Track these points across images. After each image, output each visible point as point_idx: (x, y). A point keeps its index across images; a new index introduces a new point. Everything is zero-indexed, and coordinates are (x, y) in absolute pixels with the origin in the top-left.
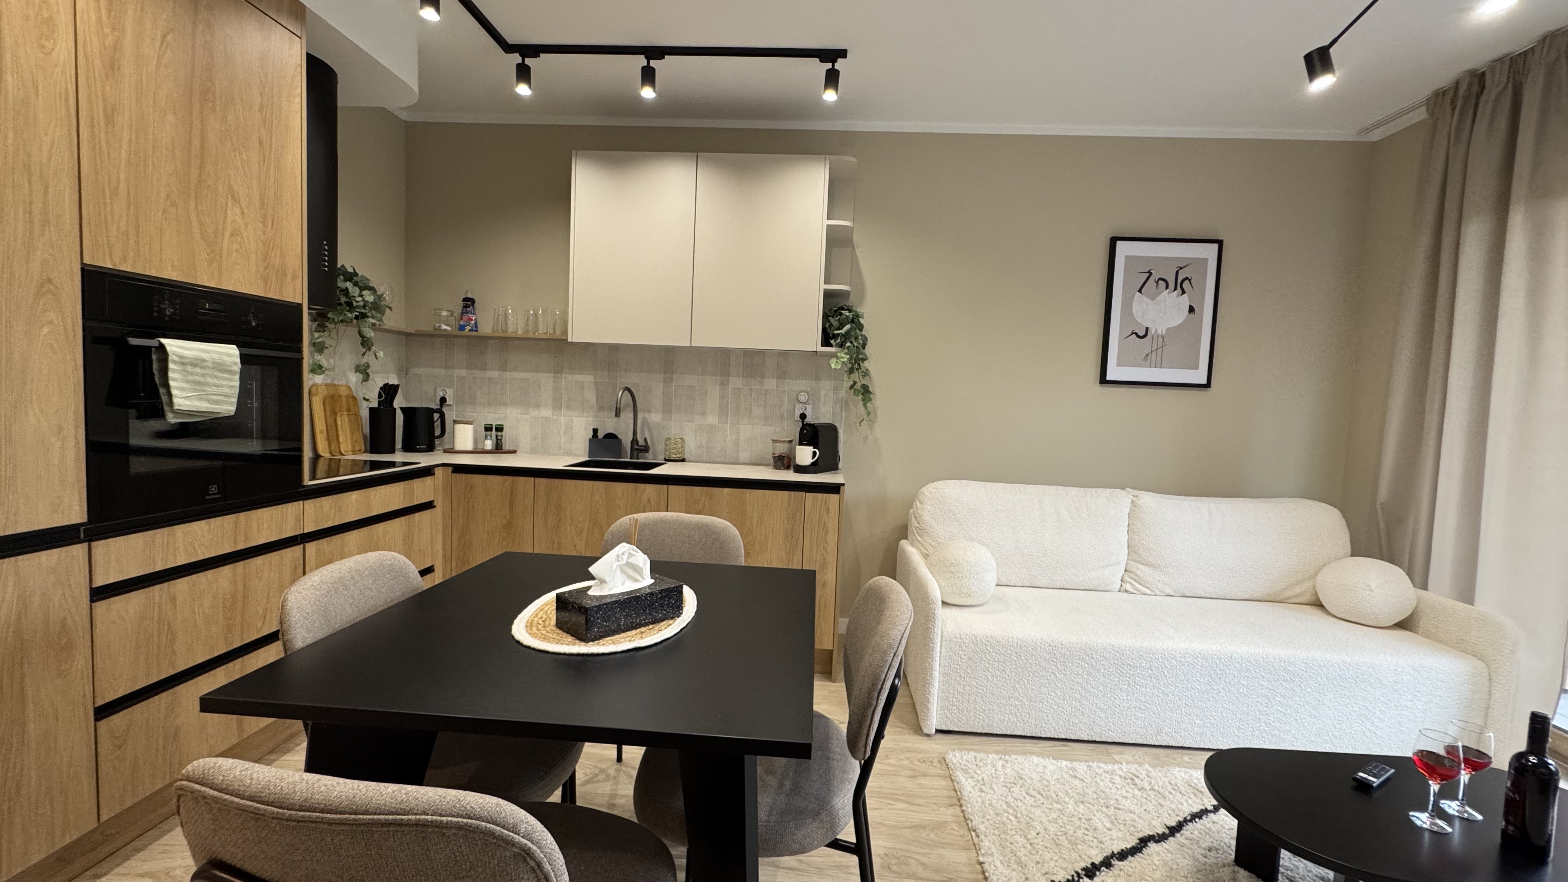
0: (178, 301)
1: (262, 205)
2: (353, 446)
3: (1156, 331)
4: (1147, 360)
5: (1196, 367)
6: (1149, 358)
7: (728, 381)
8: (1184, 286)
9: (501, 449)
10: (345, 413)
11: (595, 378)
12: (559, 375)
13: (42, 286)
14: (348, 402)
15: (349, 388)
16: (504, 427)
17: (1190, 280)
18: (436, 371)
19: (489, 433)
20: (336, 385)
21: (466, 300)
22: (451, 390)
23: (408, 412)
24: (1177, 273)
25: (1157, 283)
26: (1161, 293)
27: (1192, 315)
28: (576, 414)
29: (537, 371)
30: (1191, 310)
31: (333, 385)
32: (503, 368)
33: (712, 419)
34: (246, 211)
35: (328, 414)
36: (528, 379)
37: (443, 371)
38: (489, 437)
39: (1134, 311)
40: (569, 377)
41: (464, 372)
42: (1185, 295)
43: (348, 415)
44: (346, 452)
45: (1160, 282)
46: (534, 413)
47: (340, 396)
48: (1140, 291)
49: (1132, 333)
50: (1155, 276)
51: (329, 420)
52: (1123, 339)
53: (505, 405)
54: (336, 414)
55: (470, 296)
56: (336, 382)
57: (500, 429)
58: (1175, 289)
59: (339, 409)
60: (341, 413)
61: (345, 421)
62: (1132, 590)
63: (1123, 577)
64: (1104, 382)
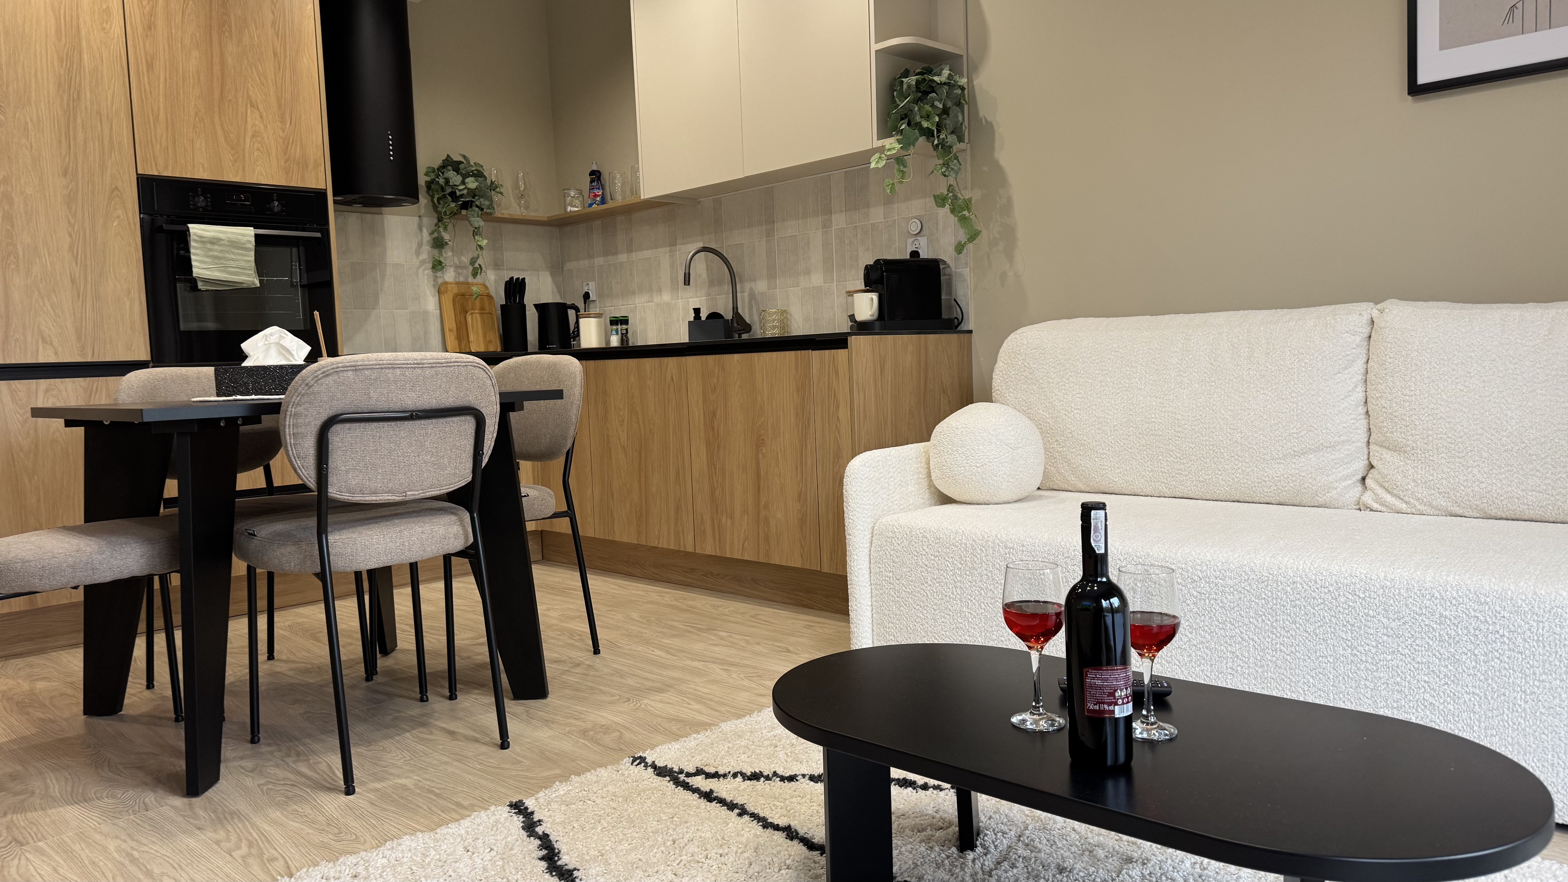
0: (209, 195)
1: (280, 107)
2: (487, 347)
4: (1513, 20)
6: (1518, 13)
10: (476, 312)
12: (673, 248)
13: (113, 192)
14: (482, 300)
15: (486, 287)
18: (582, 264)
19: (615, 327)
21: (592, 173)
22: (593, 283)
23: (541, 308)
29: (658, 247)
31: (466, 283)
32: (630, 250)
33: (817, 279)
34: (264, 114)
35: (458, 312)
36: (650, 258)
37: (586, 262)
38: (615, 332)
41: (601, 260)
43: (480, 314)
46: (657, 299)
47: (472, 295)
51: (458, 318)
54: (466, 313)
55: (595, 168)
57: (624, 321)
59: (470, 307)
60: (473, 311)
61: (477, 320)
62: (1375, 506)
63: (1364, 479)
64: (1416, 89)
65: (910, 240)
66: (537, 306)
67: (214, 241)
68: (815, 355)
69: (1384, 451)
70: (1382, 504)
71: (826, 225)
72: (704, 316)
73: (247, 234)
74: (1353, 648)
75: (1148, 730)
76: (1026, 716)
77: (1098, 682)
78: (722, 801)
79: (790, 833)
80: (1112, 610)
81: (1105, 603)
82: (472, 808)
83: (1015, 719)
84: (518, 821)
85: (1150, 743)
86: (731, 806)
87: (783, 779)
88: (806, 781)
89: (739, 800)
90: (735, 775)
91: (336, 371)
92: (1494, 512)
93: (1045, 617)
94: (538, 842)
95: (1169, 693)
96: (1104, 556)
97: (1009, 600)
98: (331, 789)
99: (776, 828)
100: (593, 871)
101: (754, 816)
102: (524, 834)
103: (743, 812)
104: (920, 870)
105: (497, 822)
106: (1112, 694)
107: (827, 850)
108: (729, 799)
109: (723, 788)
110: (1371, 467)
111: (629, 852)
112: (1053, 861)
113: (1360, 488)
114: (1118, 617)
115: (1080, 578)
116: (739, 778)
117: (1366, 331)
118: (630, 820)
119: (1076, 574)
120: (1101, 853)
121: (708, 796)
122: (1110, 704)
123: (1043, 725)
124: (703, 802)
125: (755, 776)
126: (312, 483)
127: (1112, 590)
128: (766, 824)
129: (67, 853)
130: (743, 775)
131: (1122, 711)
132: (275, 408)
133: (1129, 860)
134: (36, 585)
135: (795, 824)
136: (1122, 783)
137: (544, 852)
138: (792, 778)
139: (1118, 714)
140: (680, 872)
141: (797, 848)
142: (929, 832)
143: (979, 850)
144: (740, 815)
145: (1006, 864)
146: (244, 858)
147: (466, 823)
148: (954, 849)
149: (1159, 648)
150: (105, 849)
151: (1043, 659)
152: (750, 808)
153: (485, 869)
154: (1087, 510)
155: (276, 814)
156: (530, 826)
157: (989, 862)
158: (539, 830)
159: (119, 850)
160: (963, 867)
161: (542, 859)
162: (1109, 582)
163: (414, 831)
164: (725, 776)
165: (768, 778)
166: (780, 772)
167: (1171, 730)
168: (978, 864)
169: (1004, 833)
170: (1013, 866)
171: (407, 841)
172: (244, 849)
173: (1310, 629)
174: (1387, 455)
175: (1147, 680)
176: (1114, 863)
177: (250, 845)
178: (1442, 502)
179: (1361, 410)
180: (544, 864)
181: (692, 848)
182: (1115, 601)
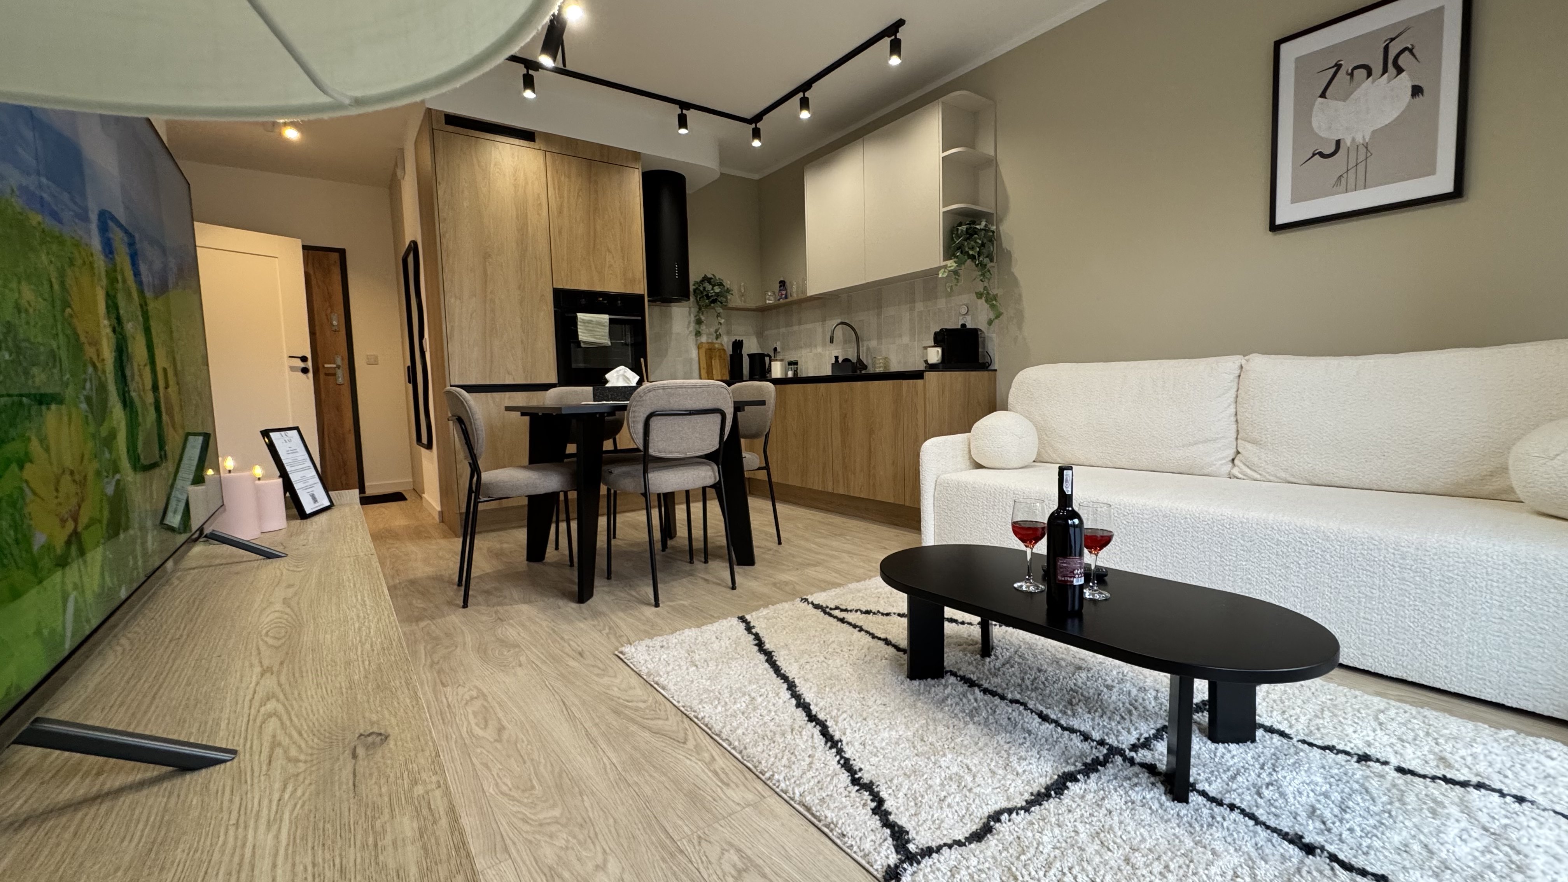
0: (587, 298)
1: (622, 251)
3: (1353, 140)
4: (1340, 184)
5: (1430, 170)
6: (1343, 181)
8: (1401, 62)
10: (718, 358)
12: (824, 322)
13: (541, 298)
14: (720, 352)
15: (722, 344)
16: (799, 362)
17: (1411, 51)
18: (774, 331)
19: (790, 366)
20: (713, 343)
21: (781, 282)
22: (779, 342)
23: (751, 356)
24: (1386, 49)
25: (1351, 75)
26: (1359, 85)
27: (1419, 99)
29: (814, 322)
30: (1417, 91)
31: (711, 343)
32: (800, 324)
33: (906, 340)
34: (614, 255)
35: (708, 359)
36: (811, 328)
38: (790, 370)
39: (1315, 124)
41: (784, 329)
42: (1404, 73)
43: (720, 359)
45: (1356, 72)
46: (814, 351)
47: (715, 349)
48: (1323, 95)
49: (1314, 155)
50: (1347, 66)
51: (708, 362)
52: (1299, 165)
53: (801, 347)
54: (712, 359)
55: (782, 279)
57: (796, 363)
58: (1385, 70)
59: (714, 356)
60: (715, 358)
61: (717, 362)
62: (1240, 476)
63: (1233, 460)
64: (1274, 228)
65: (961, 318)
66: (749, 355)
67: (590, 322)
68: (905, 383)
69: (1247, 444)
70: (1245, 475)
71: (912, 309)
72: (840, 360)
73: (605, 318)
74: (1221, 557)
75: (1093, 595)
76: (1023, 584)
77: (1065, 565)
78: (850, 624)
79: (887, 642)
80: (1074, 526)
81: (1070, 522)
82: (719, 618)
83: (1016, 585)
84: (742, 626)
85: (1094, 601)
86: (855, 626)
87: (883, 614)
88: (896, 616)
89: (859, 624)
90: (856, 611)
91: (654, 389)
92: (1316, 482)
93: (1036, 529)
94: (753, 637)
95: (1106, 575)
96: (1071, 496)
97: (1015, 520)
98: (649, 604)
99: (880, 639)
100: (782, 653)
101: (867, 632)
102: (746, 632)
103: (861, 629)
104: (959, 666)
105: (732, 626)
106: (1073, 572)
107: (908, 651)
108: (853, 623)
109: (850, 617)
110: (1238, 453)
111: (800, 645)
112: (1036, 665)
113: (1231, 465)
114: (1077, 530)
115: (1056, 507)
116: (859, 613)
117: (1237, 372)
118: (801, 630)
119: (1055, 506)
120: (1063, 664)
121: (842, 620)
122: (1071, 577)
123: (1032, 589)
124: (839, 623)
125: (868, 612)
126: (641, 447)
127: (1075, 515)
128: (874, 636)
129: (523, 626)
130: (861, 611)
131: (1078, 581)
132: (624, 408)
133: (1080, 668)
134: (511, 494)
135: (889, 637)
136: (1076, 621)
137: (756, 642)
138: (888, 614)
139: (1075, 583)
140: (828, 656)
141: (891, 650)
142: (965, 646)
143: (993, 657)
144: (860, 631)
145: (1008, 666)
146: (607, 634)
147: (716, 625)
148: (978, 656)
149: (1101, 549)
150: (541, 625)
151: (1032, 554)
152: (865, 628)
153: (727, 648)
154: (1061, 470)
155: (621, 614)
156: (749, 628)
157: (998, 664)
158: (754, 631)
159: (548, 627)
160: (983, 665)
161: (756, 645)
162: (1073, 510)
163: (690, 628)
164: (851, 611)
165: (874, 613)
166: (881, 611)
167: (1106, 594)
168: (992, 664)
169: (1007, 649)
170: (1012, 667)
171: (687, 632)
172: (607, 630)
173: (1195, 545)
174: (1249, 446)
175: (1093, 567)
176: (1071, 669)
177: (610, 628)
178: (1283, 475)
179: (1233, 419)
180: (756, 648)
181: (834, 645)
182: (1076, 521)
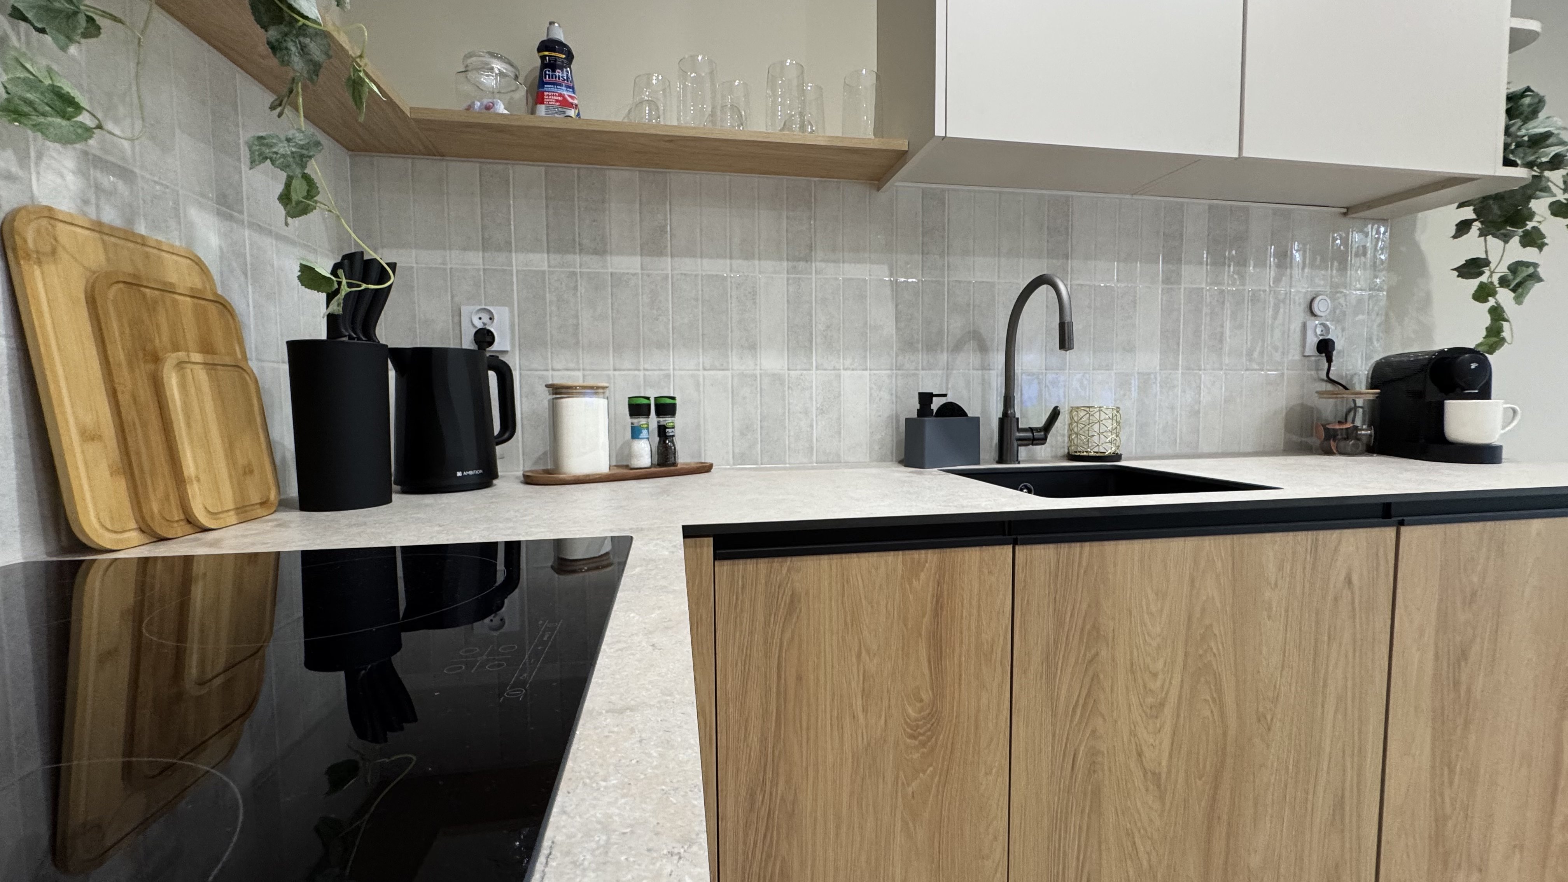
2: (240, 490)
7: (1179, 275)
9: (674, 464)
10: (197, 357)
11: (891, 269)
12: (802, 265)
14: (201, 316)
15: (198, 263)
16: (678, 402)
18: (455, 259)
19: (642, 421)
20: (143, 241)
21: (549, 45)
22: (506, 310)
28: (848, 362)
29: (748, 255)
31: (129, 236)
33: (1147, 360)
35: (118, 354)
36: (725, 279)
37: (476, 259)
38: (645, 432)
40: (830, 270)
41: (540, 261)
43: (210, 366)
44: (213, 514)
46: (740, 364)
47: (168, 289)
51: (124, 377)
53: (662, 345)
54: (156, 359)
55: (559, 34)
56: (141, 229)
57: (666, 408)
59: (165, 338)
60: (182, 355)
61: (198, 389)
